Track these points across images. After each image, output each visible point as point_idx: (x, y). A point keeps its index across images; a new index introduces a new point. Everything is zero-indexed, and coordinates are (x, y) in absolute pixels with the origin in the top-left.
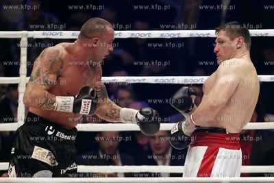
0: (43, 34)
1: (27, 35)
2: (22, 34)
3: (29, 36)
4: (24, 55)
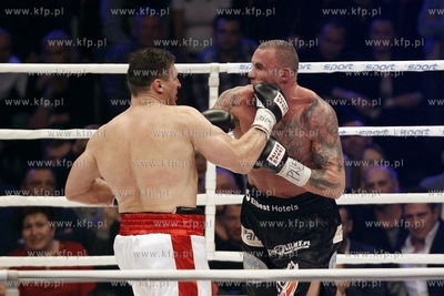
0: (242, 67)
1: (218, 68)
2: (211, 68)
3: (221, 71)
4: (214, 97)
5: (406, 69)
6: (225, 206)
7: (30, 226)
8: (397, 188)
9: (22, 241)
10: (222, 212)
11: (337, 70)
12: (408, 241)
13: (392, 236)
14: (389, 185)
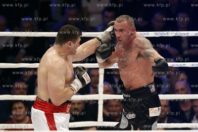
5: (194, 35)
6: (108, 100)
7: (16, 109)
8: (189, 92)
9: (11, 117)
10: (106, 103)
11: (161, 36)
12: (195, 117)
13: (187, 115)
14: (186, 90)
